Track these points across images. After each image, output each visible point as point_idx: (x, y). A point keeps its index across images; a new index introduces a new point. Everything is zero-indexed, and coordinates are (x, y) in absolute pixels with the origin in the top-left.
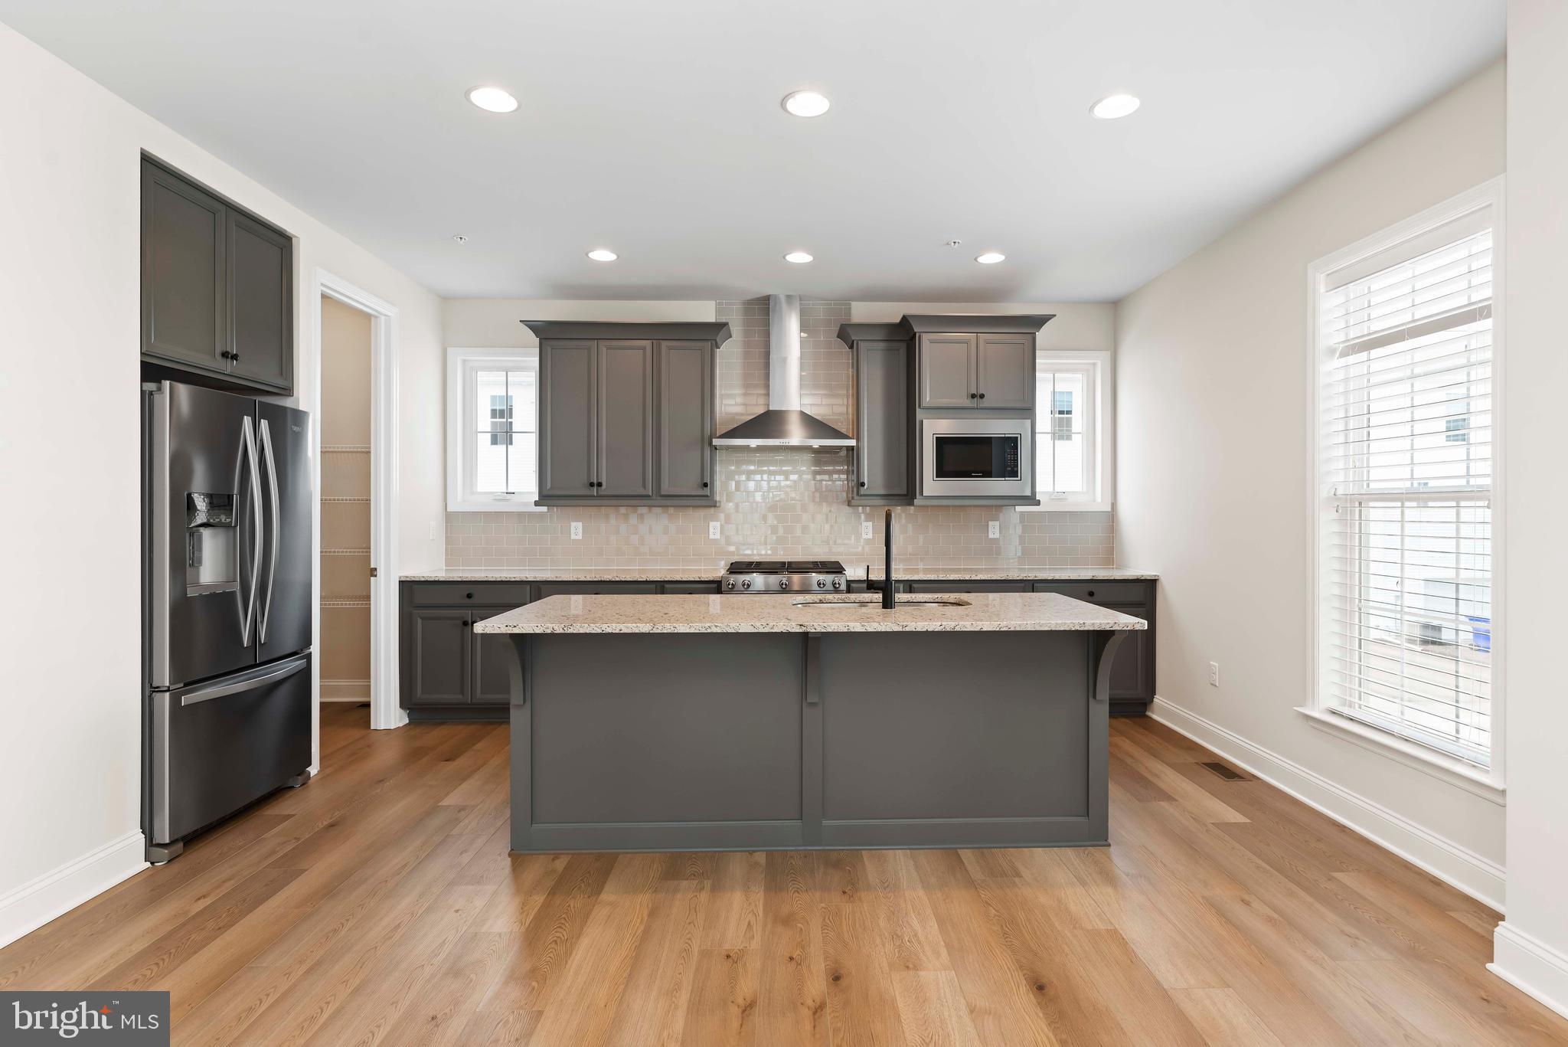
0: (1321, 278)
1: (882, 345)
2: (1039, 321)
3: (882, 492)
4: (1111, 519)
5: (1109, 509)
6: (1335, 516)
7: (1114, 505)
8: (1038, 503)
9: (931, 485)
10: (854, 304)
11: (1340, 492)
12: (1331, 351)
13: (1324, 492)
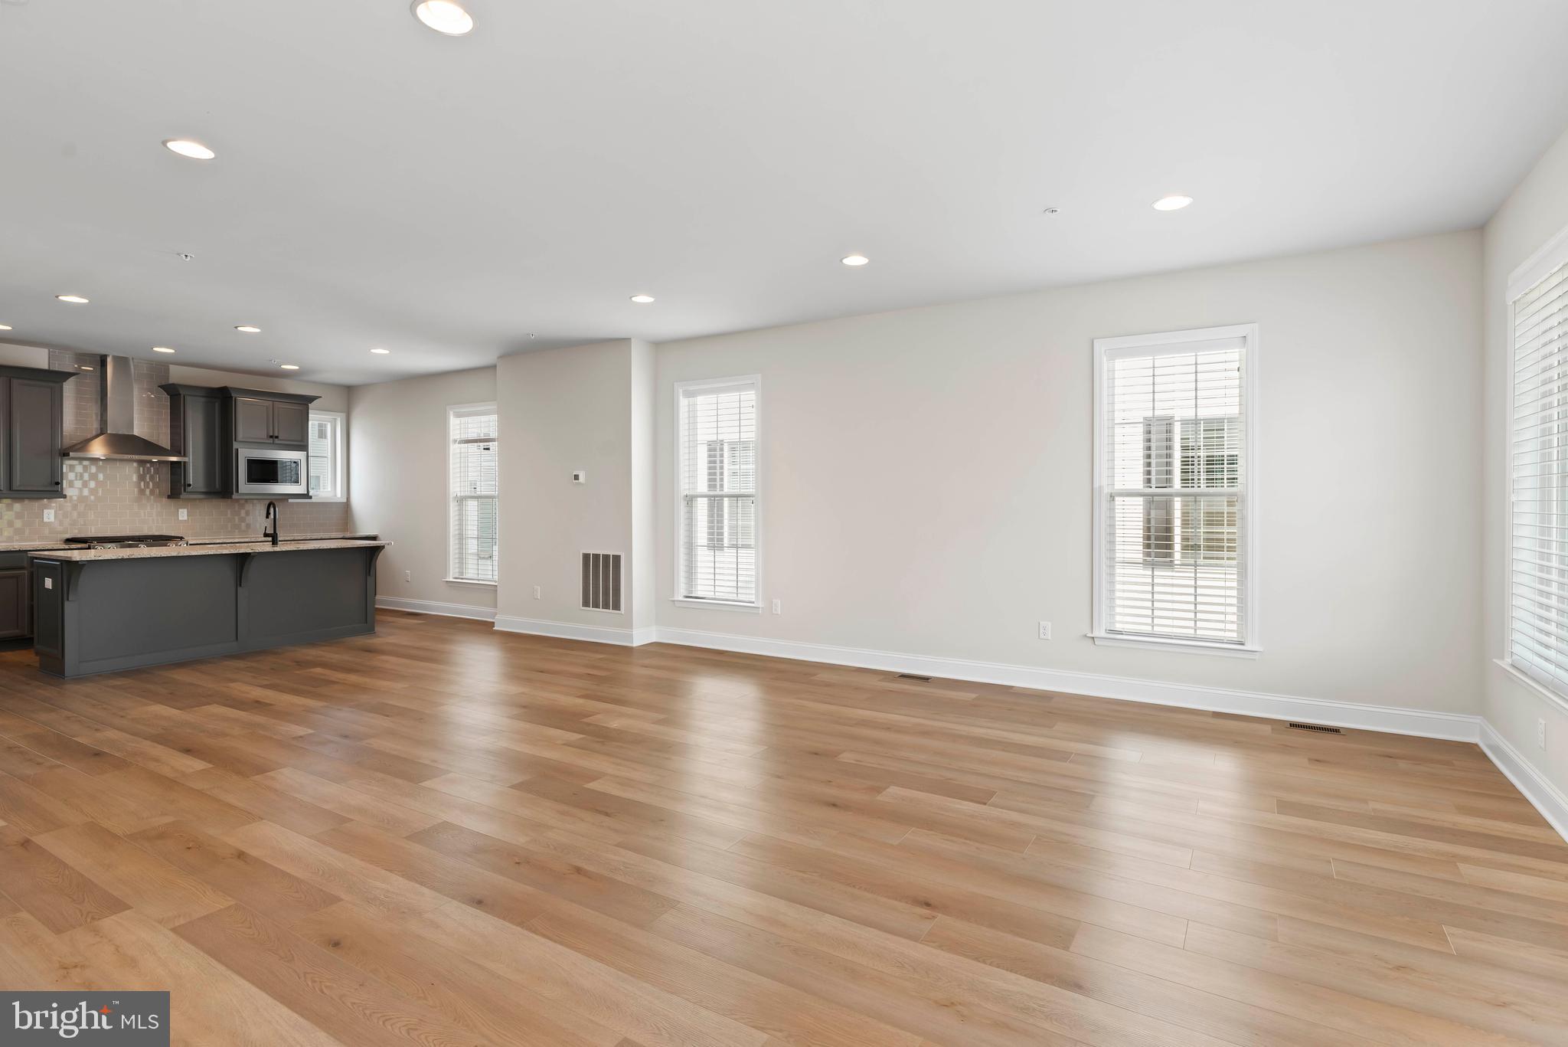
0: (451, 413)
1: (203, 399)
2: (311, 399)
3: (203, 490)
4: (346, 507)
5: (345, 501)
6: (457, 504)
7: (348, 498)
8: (311, 498)
9: (245, 487)
10: (171, 366)
11: (458, 495)
12: (455, 441)
13: (452, 495)
